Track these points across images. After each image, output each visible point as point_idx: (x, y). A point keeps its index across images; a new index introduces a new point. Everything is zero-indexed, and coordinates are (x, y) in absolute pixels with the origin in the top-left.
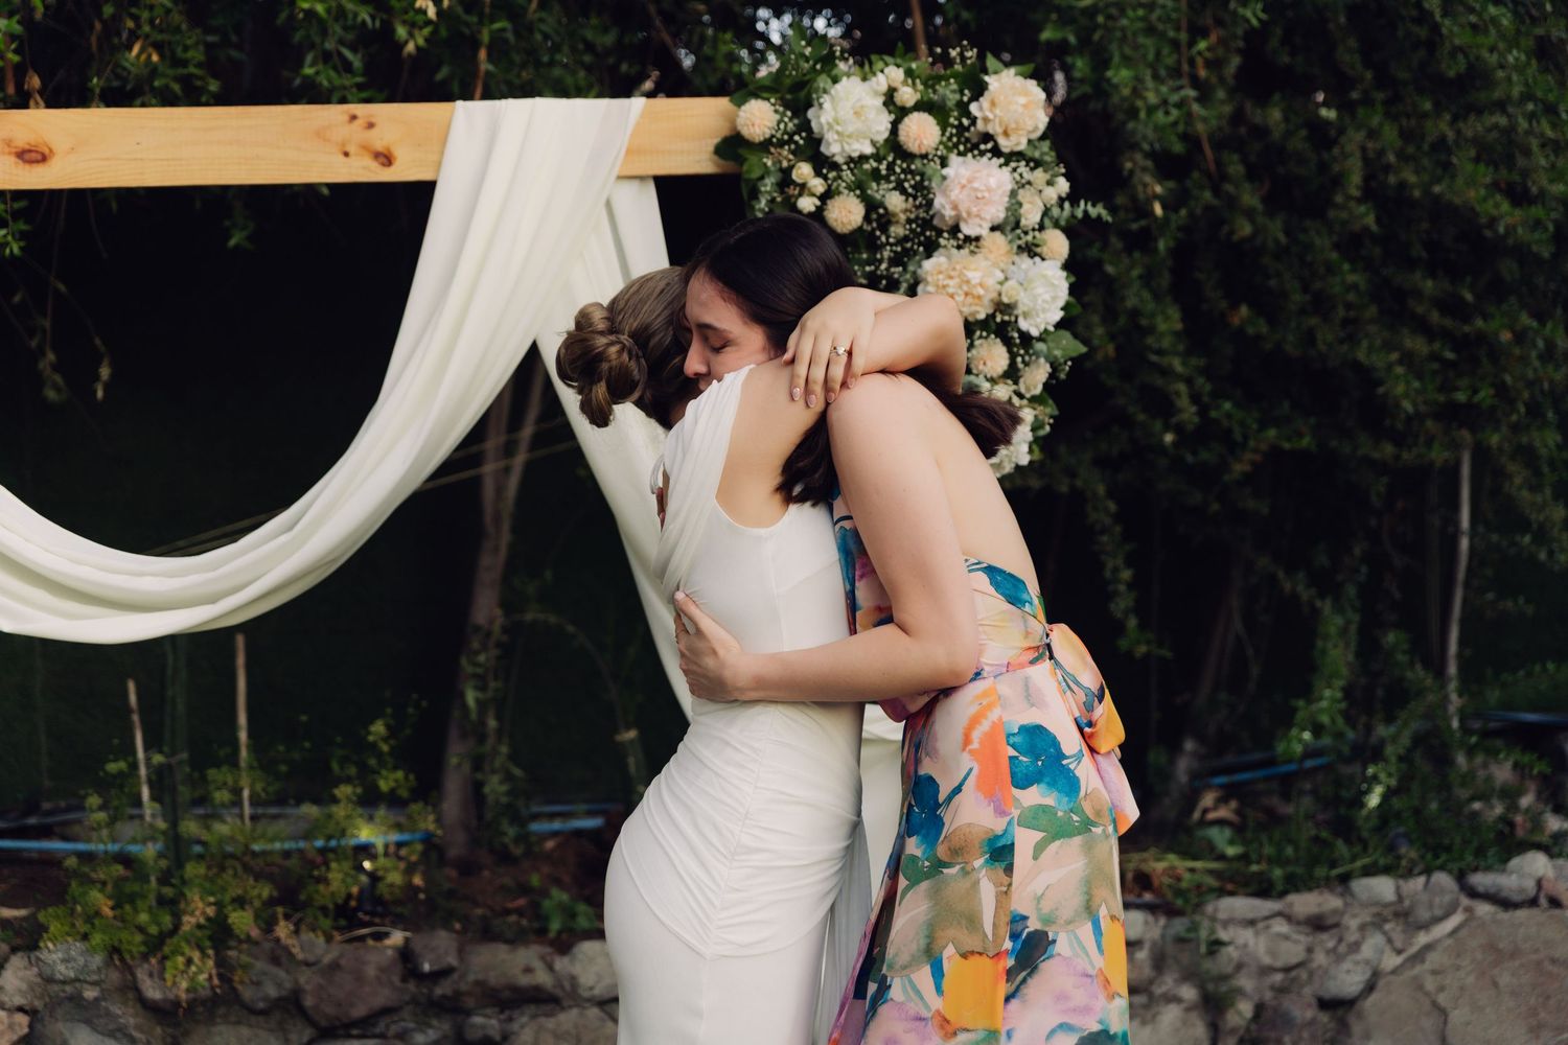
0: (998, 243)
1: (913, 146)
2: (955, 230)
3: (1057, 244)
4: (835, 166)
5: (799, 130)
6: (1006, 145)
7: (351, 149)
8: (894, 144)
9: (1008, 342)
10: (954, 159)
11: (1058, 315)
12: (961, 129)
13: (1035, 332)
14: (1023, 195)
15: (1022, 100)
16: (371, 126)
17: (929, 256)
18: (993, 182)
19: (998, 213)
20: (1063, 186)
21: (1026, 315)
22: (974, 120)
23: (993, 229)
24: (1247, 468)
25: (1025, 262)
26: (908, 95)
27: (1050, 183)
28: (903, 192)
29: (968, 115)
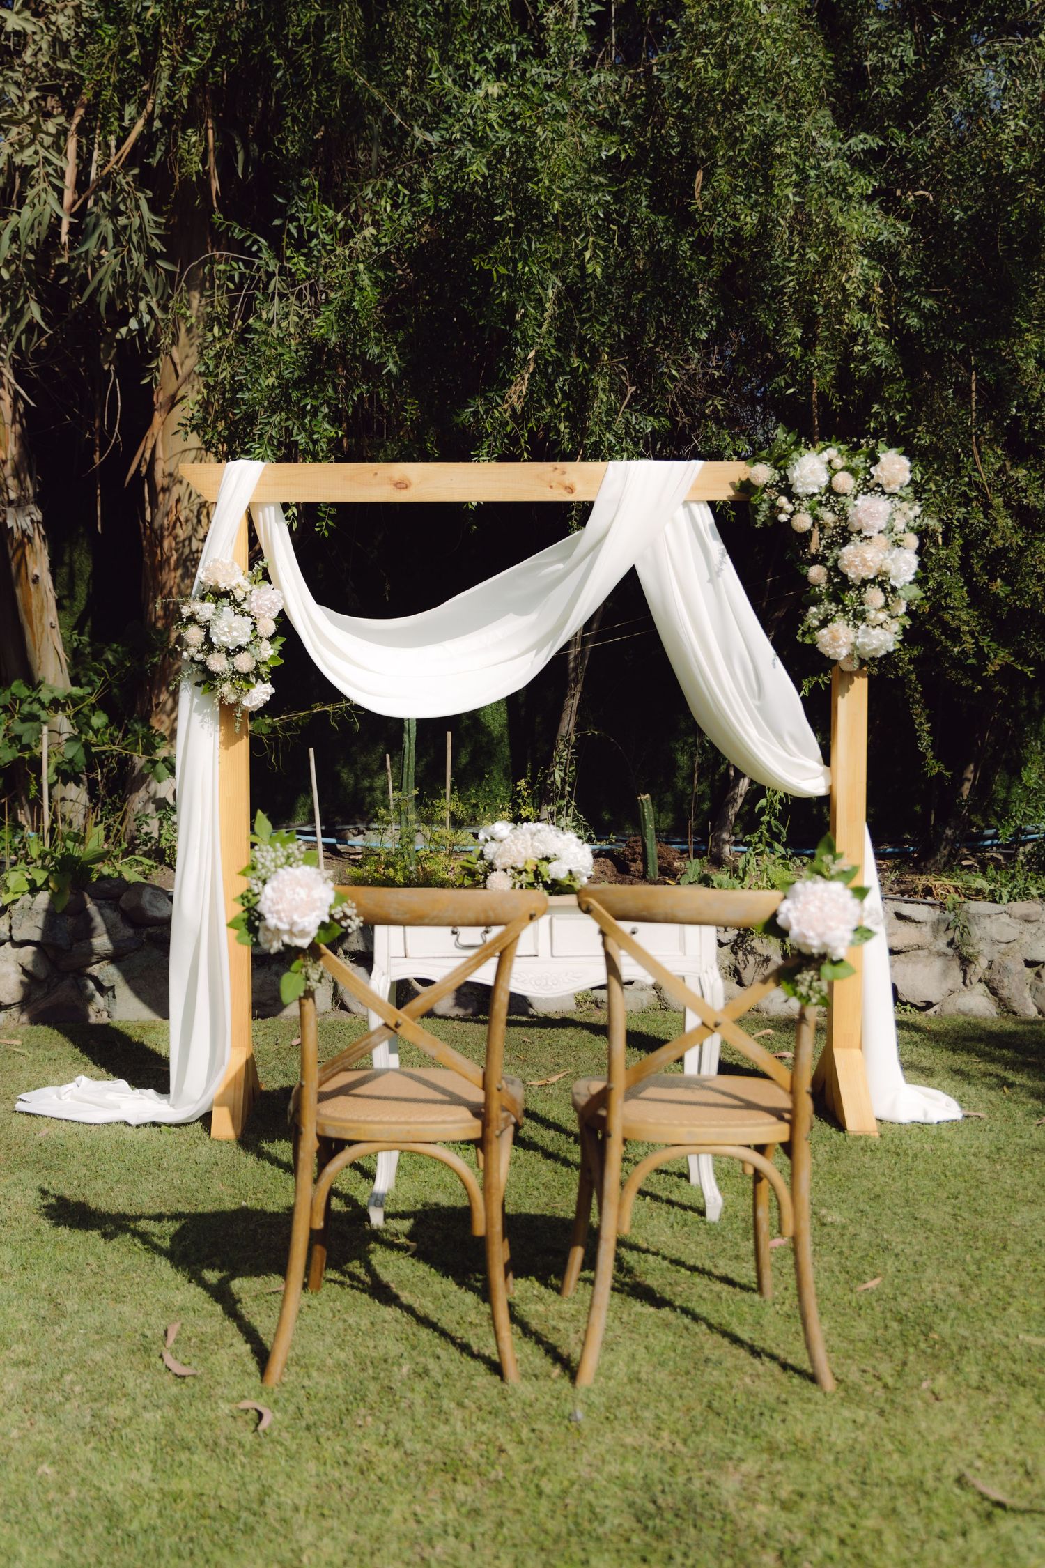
0: (882, 540)
1: (839, 489)
2: (860, 532)
3: (912, 541)
4: (799, 498)
5: (781, 480)
6: (887, 490)
7: (554, 484)
8: (830, 489)
9: (884, 591)
10: (860, 496)
11: (911, 578)
12: (866, 480)
13: (898, 586)
14: (897, 516)
15: (898, 467)
16: (564, 473)
17: (844, 545)
18: (881, 508)
19: (882, 525)
20: (917, 510)
21: (895, 578)
22: (872, 477)
23: (880, 532)
24: (997, 668)
25: (896, 550)
26: (839, 463)
27: (911, 509)
28: (834, 512)
29: (869, 473)
